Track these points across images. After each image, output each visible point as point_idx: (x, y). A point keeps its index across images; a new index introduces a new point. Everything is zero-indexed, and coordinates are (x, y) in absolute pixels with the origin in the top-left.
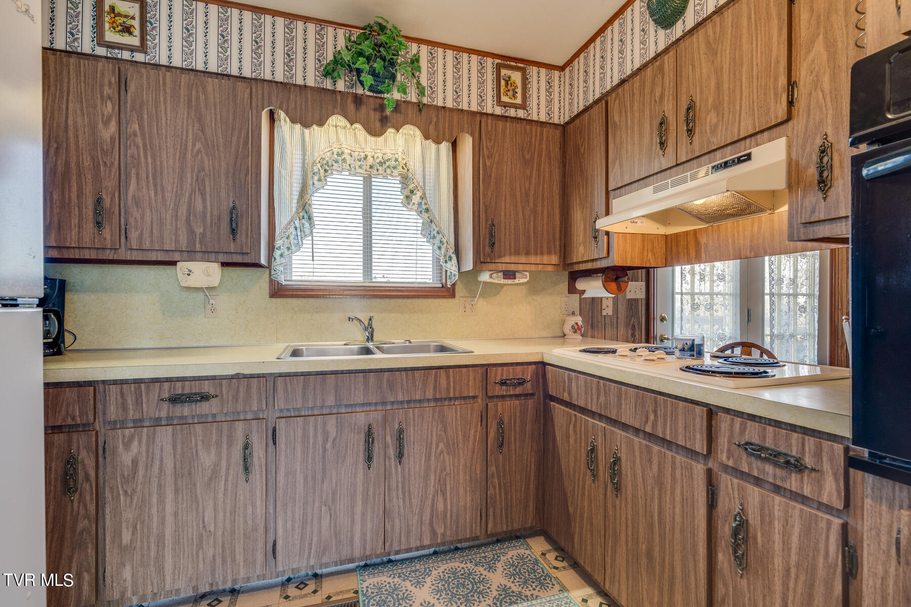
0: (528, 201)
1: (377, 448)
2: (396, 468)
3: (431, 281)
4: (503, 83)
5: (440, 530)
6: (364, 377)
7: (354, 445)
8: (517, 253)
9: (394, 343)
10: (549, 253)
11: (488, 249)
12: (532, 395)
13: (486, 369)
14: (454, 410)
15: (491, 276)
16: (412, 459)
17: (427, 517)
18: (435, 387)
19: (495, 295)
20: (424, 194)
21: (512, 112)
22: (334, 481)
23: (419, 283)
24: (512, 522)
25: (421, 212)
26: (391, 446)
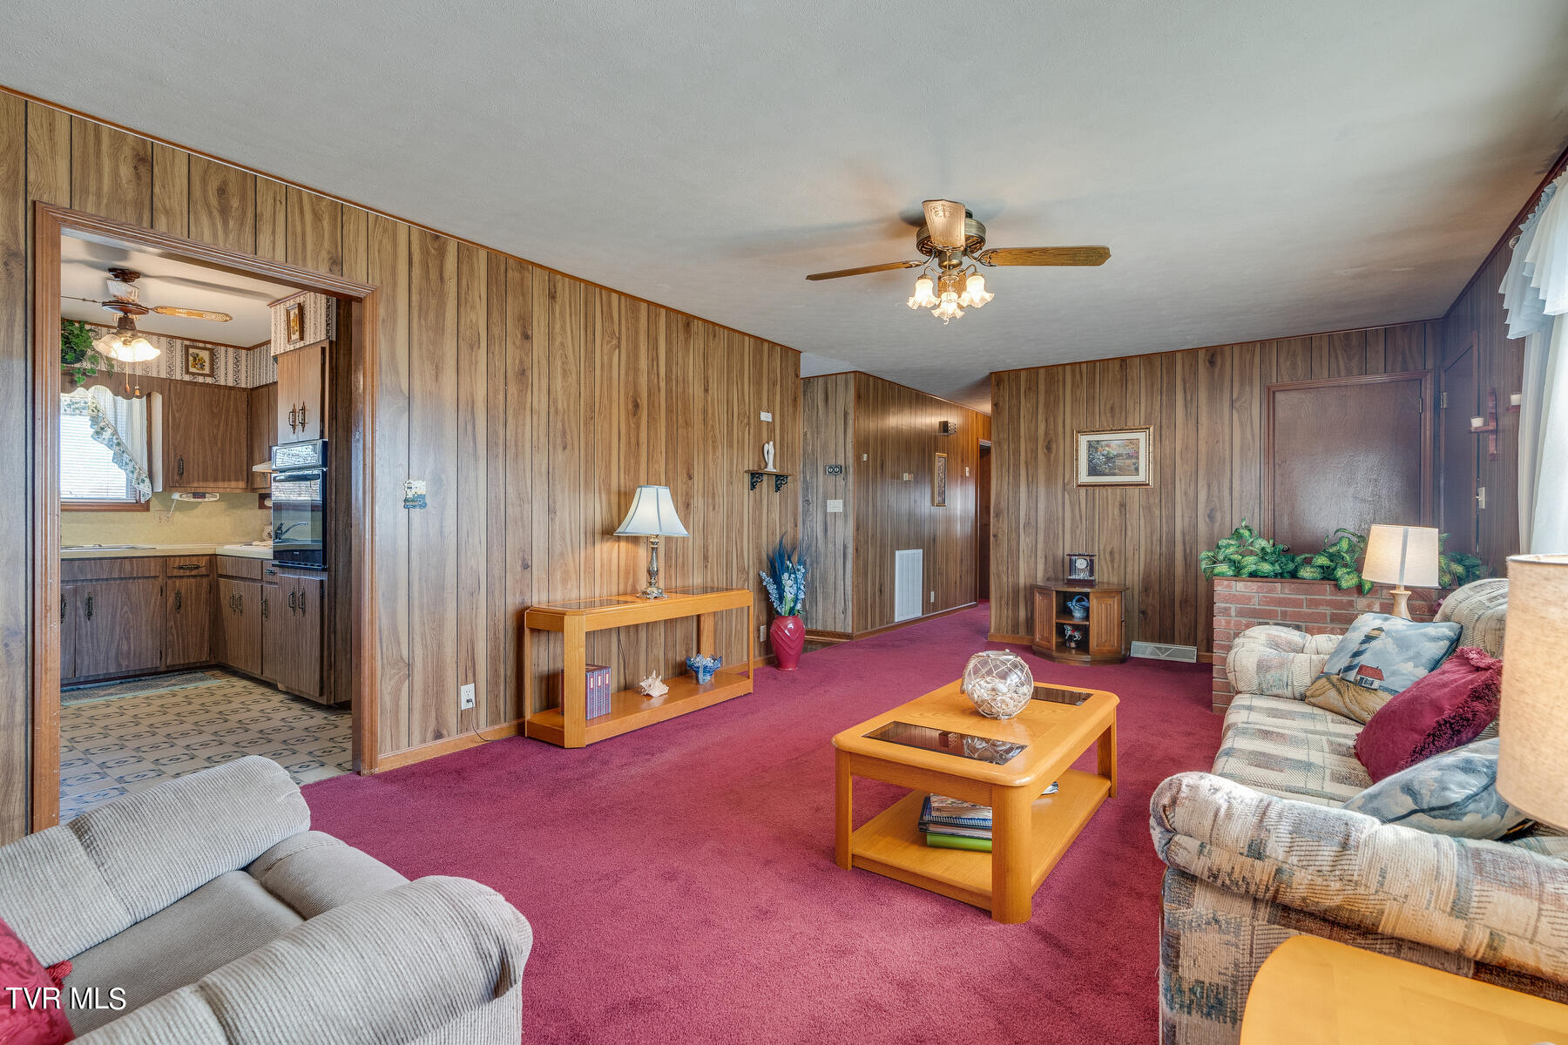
0: (217, 443)
1: (69, 610)
2: (85, 622)
3: (124, 498)
4: (191, 358)
5: (124, 663)
8: (205, 479)
10: (237, 480)
11: (176, 477)
12: (207, 575)
13: (165, 559)
14: (137, 585)
15: (181, 497)
16: (99, 617)
17: (113, 653)
18: (120, 571)
19: (192, 509)
20: (116, 430)
21: (201, 380)
23: (110, 499)
24: (188, 658)
25: (112, 445)
26: (81, 608)
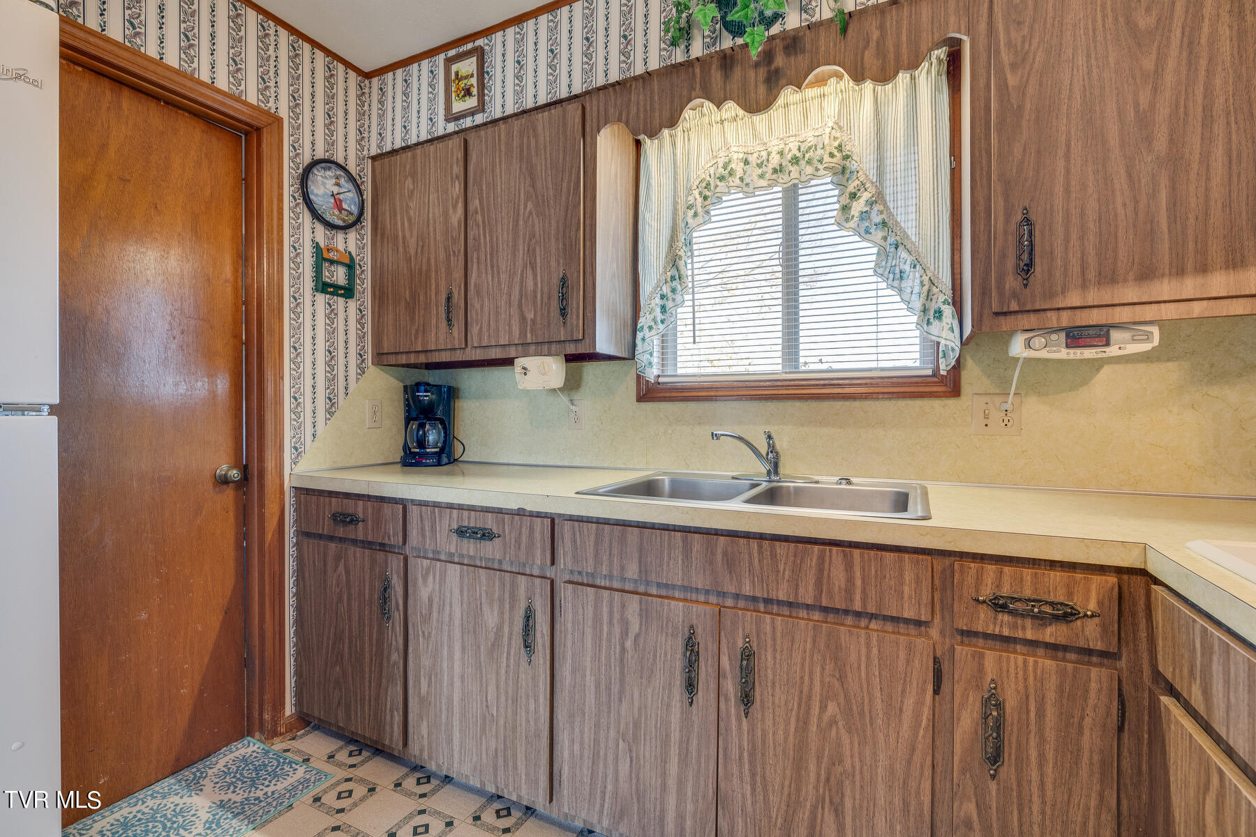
0: (1149, 138)
1: (705, 671)
2: (739, 720)
3: (918, 364)
6: (684, 540)
7: (666, 654)
8: (1109, 278)
9: (817, 482)
12: (1107, 655)
14: (862, 640)
15: (1028, 345)
16: (769, 714)
18: (819, 583)
19: (1073, 385)
20: (880, 195)
22: (636, 704)
23: (883, 369)
26: (729, 676)
